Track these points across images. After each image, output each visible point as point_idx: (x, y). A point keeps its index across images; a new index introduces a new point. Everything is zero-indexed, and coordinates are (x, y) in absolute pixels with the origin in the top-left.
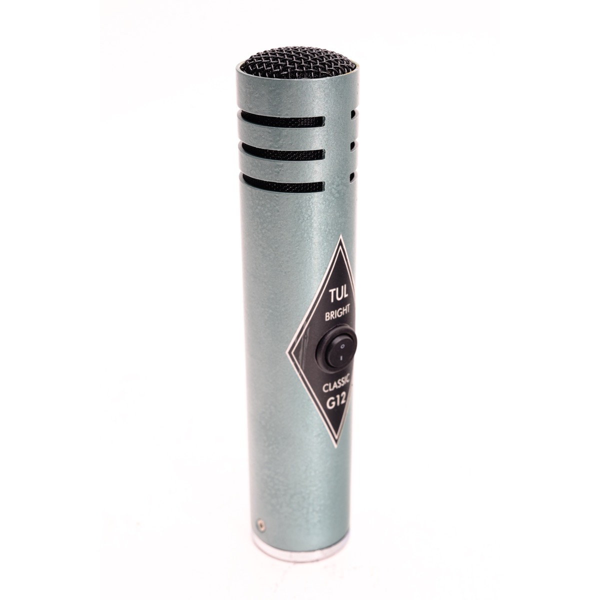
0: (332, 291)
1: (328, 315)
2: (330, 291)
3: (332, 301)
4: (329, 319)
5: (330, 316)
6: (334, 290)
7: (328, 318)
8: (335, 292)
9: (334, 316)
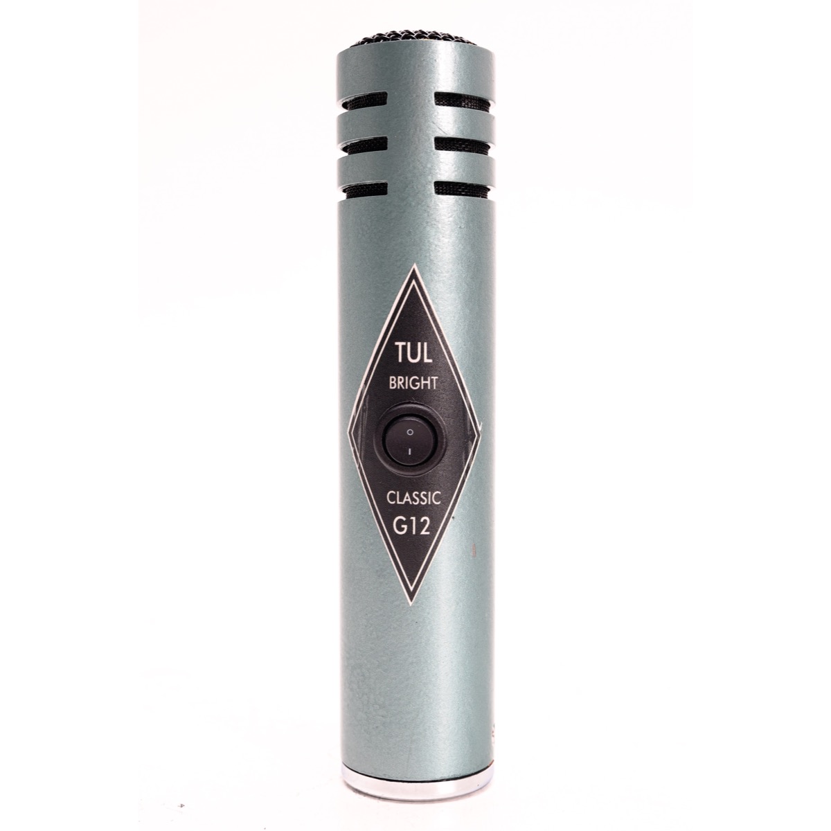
0: (400, 344)
1: (393, 380)
2: (397, 343)
3: (400, 360)
4: (394, 387)
5: (397, 382)
6: (404, 343)
7: (393, 385)
8: (404, 348)
9: (404, 384)
